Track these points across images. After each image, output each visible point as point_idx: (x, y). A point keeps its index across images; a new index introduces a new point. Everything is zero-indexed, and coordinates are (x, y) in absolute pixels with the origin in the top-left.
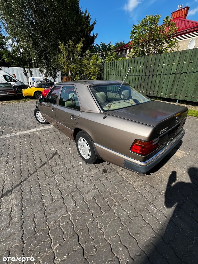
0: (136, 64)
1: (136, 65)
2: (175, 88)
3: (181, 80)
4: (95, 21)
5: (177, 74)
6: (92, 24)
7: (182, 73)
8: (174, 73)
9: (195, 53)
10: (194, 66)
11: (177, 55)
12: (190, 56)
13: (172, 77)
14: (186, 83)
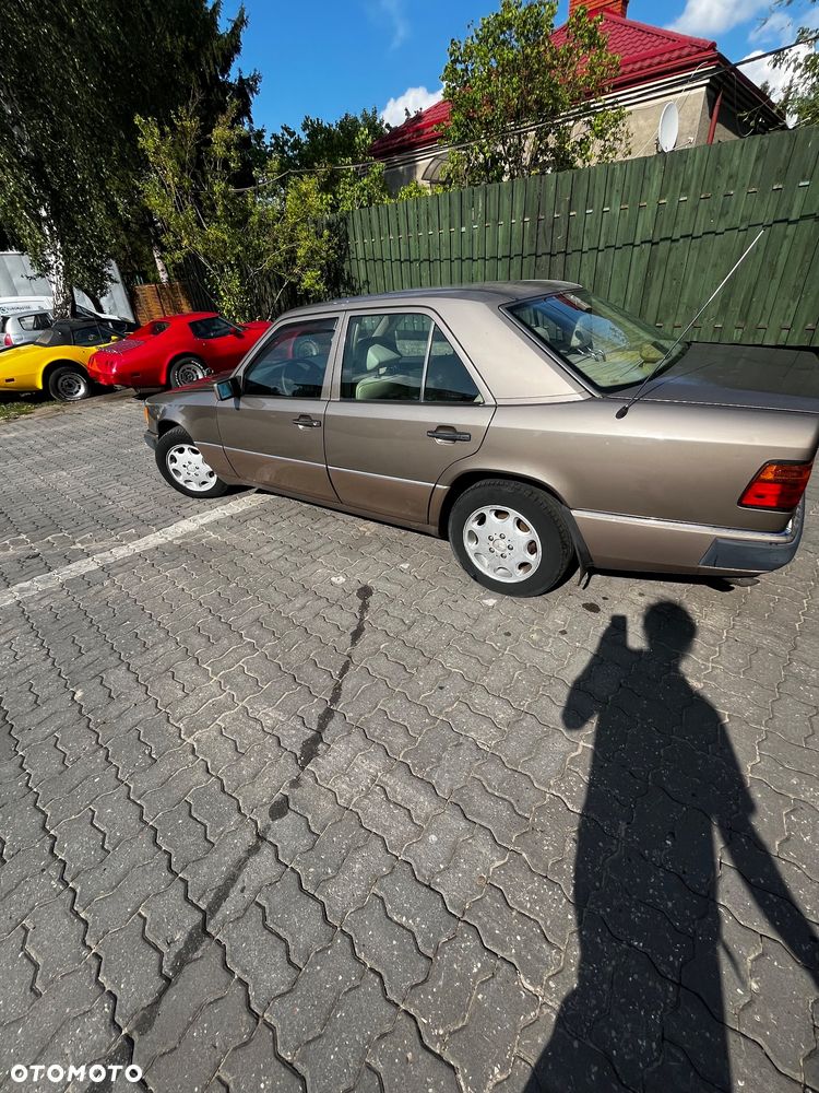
0: (492, 213)
1: (492, 216)
2: (654, 299)
3: (674, 267)
4: (241, 14)
5: (657, 243)
6: (230, 26)
7: (678, 240)
8: (648, 239)
9: (718, 163)
10: (718, 210)
11: (654, 171)
12: (699, 175)
13: (640, 257)
14: (691, 276)
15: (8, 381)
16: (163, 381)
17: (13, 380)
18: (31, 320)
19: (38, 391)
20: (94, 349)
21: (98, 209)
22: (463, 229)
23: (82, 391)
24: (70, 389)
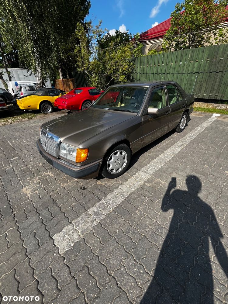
15: (29, 106)
16: (80, 109)
17: (30, 106)
18: (28, 88)
19: (38, 110)
20: (56, 97)
21: (54, 55)
22: (181, 63)
23: (50, 110)
24: (47, 109)
